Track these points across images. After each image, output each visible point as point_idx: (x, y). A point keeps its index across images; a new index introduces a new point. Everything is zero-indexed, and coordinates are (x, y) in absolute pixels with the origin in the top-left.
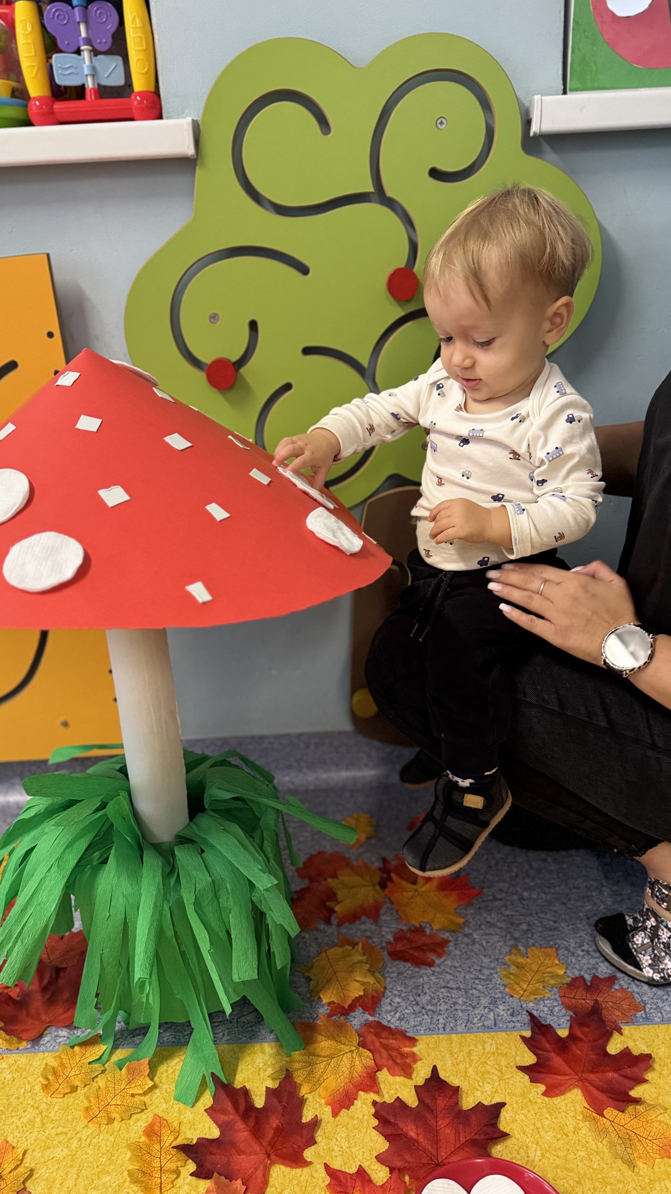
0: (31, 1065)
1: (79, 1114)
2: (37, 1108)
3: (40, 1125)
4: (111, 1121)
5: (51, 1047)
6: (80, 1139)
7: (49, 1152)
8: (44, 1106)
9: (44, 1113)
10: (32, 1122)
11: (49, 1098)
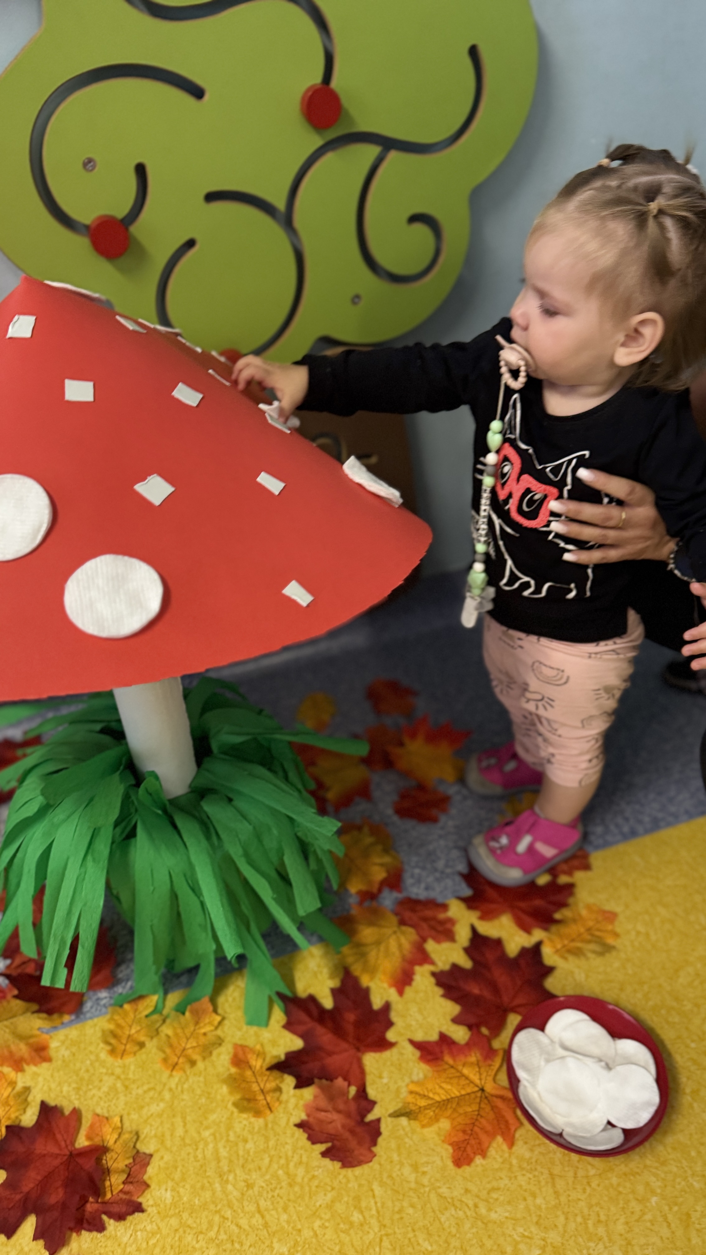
0: (85, 1035)
1: (158, 1066)
3: (123, 1089)
5: (98, 1012)
6: (171, 1090)
8: (118, 1071)
11: (120, 1061)
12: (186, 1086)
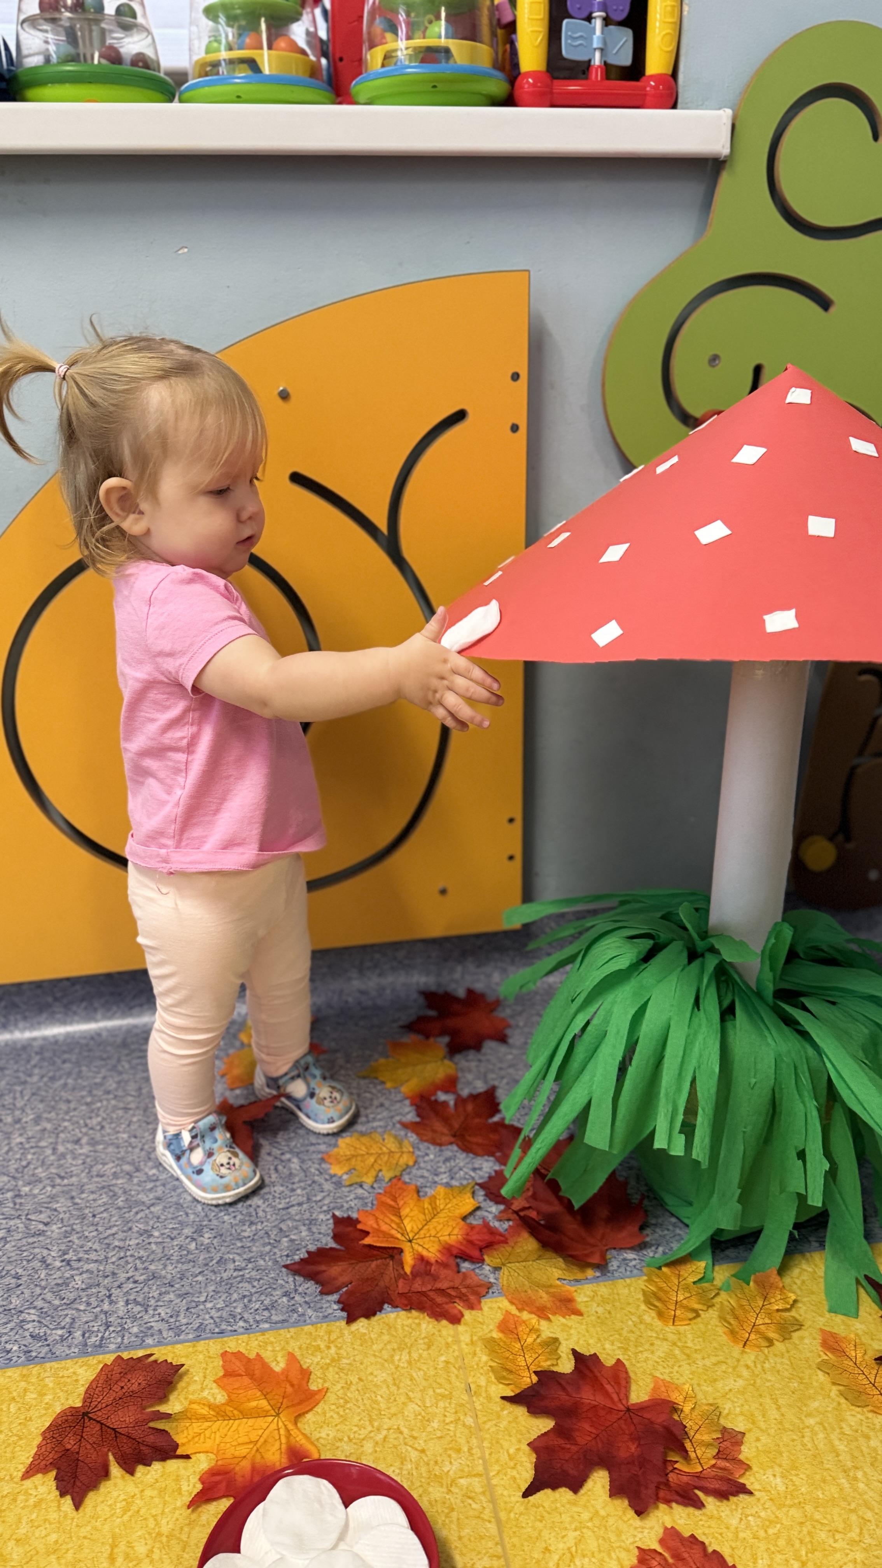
0: (618, 1294)
1: (724, 1339)
2: (666, 1340)
3: (685, 1357)
4: (770, 1342)
5: (628, 1273)
6: (748, 1367)
7: (719, 1385)
8: (671, 1337)
9: (679, 1344)
10: (670, 1355)
11: (672, 1327)
12: (767, 1365)
